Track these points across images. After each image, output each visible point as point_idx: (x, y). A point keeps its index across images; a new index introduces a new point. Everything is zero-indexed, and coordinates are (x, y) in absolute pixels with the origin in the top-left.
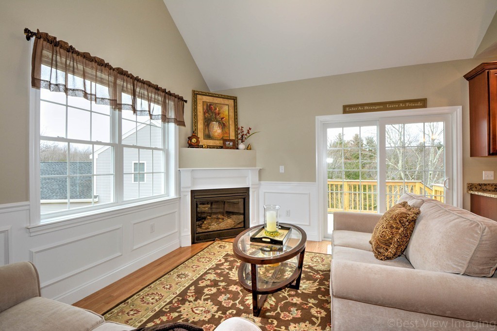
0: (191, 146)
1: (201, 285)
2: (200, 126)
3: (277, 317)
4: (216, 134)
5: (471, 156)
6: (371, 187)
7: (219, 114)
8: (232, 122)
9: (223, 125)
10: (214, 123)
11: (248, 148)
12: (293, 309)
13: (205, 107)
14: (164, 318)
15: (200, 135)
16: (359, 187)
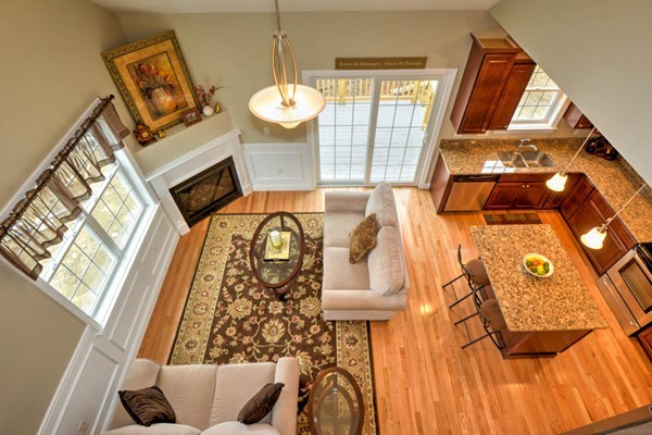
0: (144, 143)
1: (230, 284)
2: (140, 105)
3: (292, 298)
4: (166, 105)
7: (157, 74)
8: (181, 78)
9: (171, 89)
10: (157, 90)
11: (217, 110)
12: (300, 288)
13: (134, 73)
14: (221, 322)
15: (147, 118)
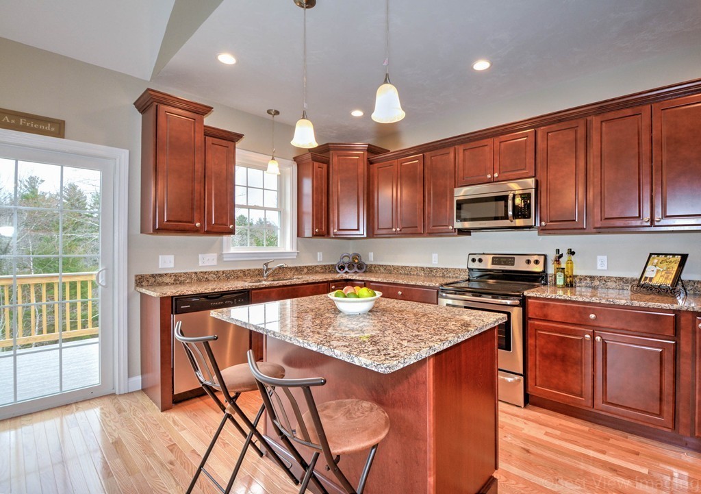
5: (141, 233)
6: (53, 288)
16: (11, 291)
